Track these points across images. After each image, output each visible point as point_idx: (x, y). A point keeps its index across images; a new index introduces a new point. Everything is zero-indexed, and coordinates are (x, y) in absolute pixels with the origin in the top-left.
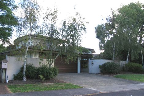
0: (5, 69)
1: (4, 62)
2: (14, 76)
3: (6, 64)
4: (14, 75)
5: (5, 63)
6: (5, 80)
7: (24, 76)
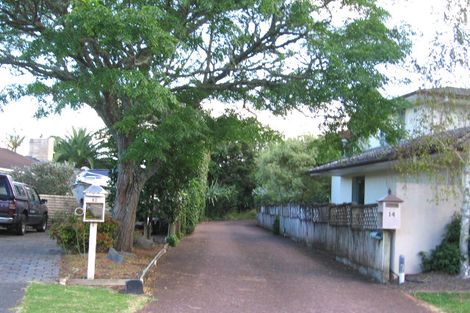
0: (391, 232)
1: (387, 206)
2: (423, 259)
3: (397, 211)
4: (421, 254)
5: (392, 210)
6: (391, 272)
7: (464, 260)
